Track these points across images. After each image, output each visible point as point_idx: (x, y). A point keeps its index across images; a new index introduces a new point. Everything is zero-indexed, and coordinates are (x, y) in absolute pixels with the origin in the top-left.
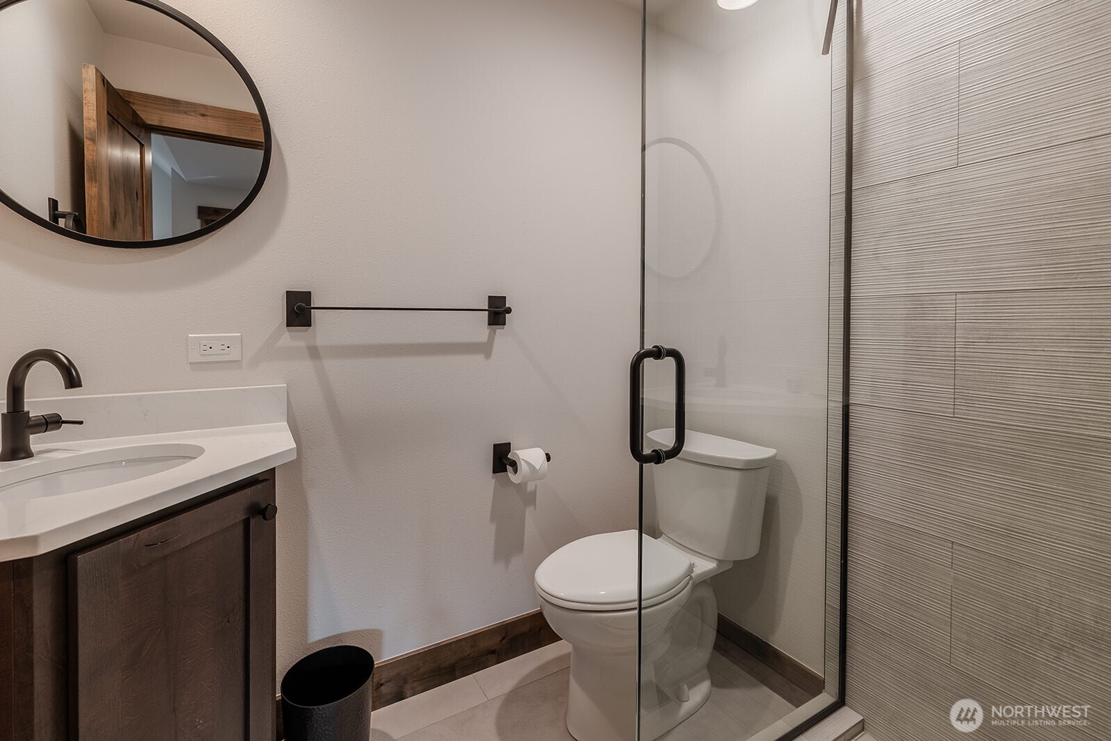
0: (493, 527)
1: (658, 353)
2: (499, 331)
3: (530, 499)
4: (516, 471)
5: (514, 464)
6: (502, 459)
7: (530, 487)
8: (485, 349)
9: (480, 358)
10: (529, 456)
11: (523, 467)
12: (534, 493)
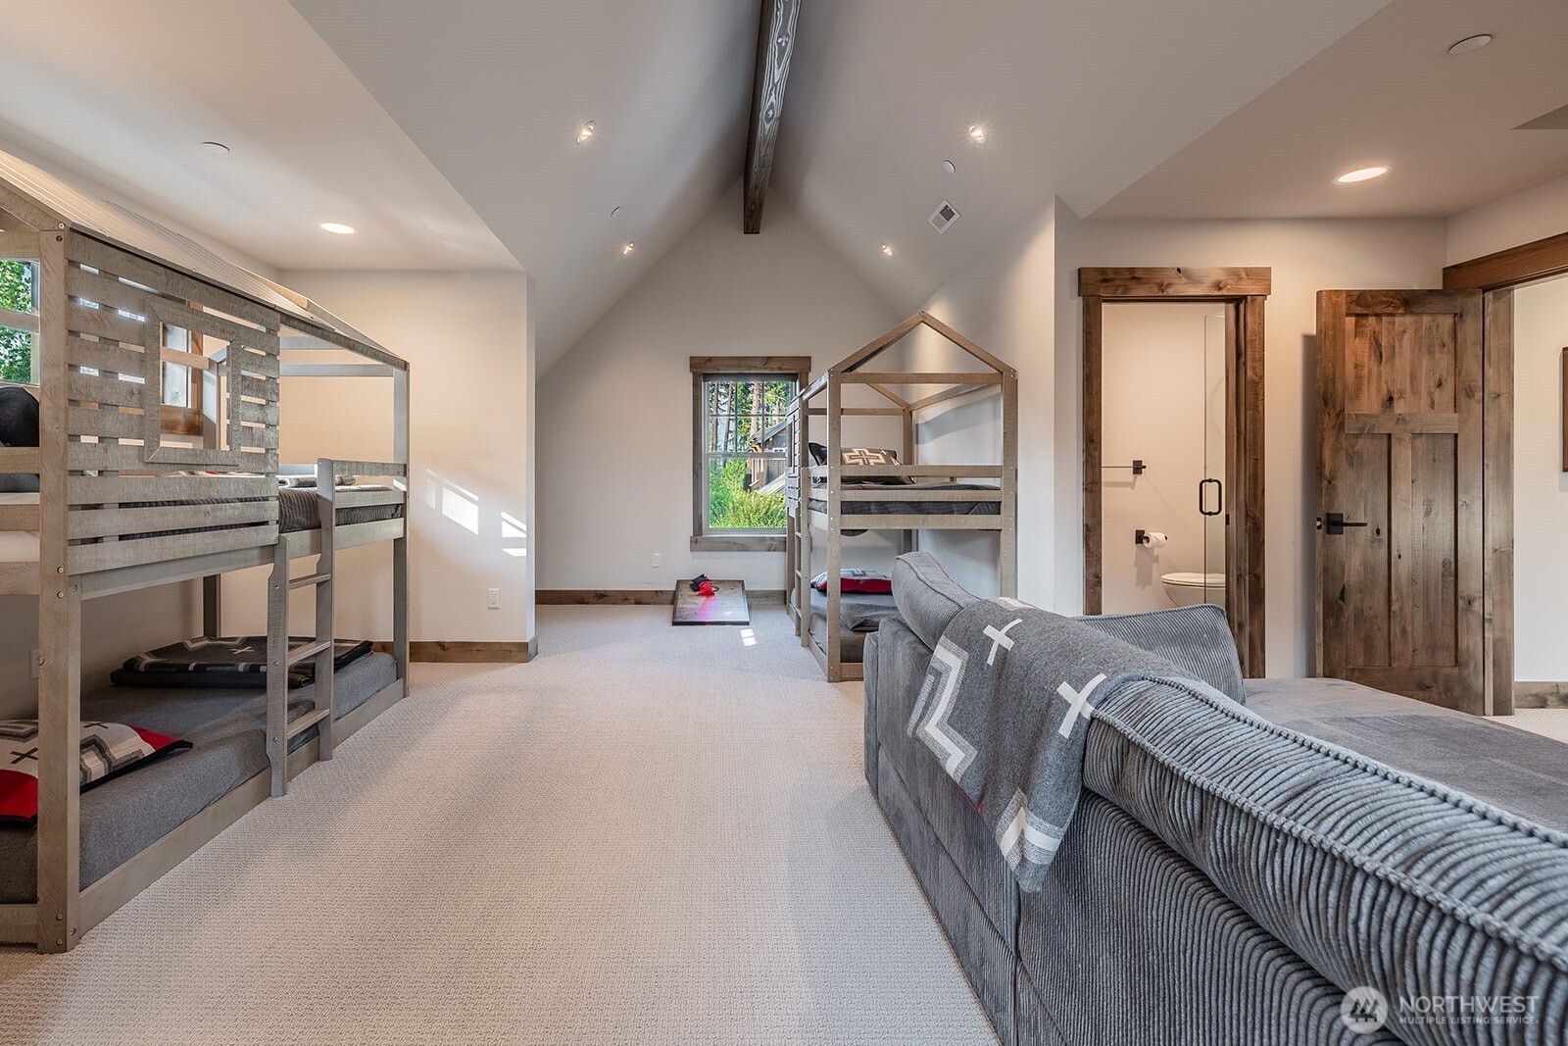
0: (1135, 570)
1: (1210, 481)
2: (1138, 476)
3: (1156, 559)
4: (1148, 542)
5: (1147, 538)
6: (1140, 537)
7: (1155, 554)
8: (1132, 485)
9: (1129, 489)
10: (1156, 536)
11: (1152, 539)
12: (1157, 557)
